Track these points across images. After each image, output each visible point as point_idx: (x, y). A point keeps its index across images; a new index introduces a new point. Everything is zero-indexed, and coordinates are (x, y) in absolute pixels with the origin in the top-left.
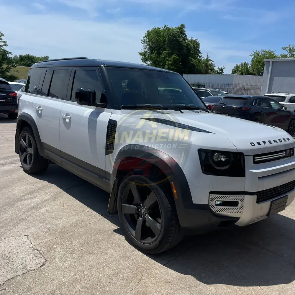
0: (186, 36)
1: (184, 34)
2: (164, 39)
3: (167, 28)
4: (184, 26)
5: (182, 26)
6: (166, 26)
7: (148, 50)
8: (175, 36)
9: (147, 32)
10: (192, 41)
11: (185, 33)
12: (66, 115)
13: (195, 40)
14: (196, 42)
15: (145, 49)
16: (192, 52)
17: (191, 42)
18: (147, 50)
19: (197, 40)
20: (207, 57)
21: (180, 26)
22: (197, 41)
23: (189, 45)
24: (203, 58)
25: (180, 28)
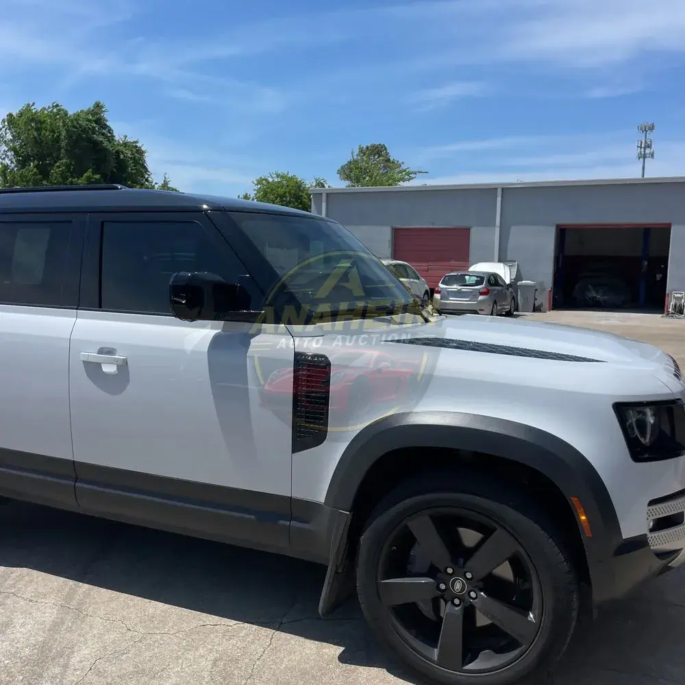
0: (110, 131)
1: (105, 127)
2: (55, 136)
3: (60, 110)
4: (102, 107)
5: (98, 106)
6: (57, 106)
7: (12, 162)
8: (85, 130)
9: (6, 118)
10: (125, 144)
11: (108, 124)
12: (101, 351)
13: (134, 142)
14: (136, 146)
15: (4, 159)
16: (131, 169)
17: (125, 147)
18: (9, 163)
19: (136, 142)
20: (164, 181)
21: (92, 108)
22: (138, 145)
23: (122, 152)
24: (156, 183)
25: (93, 113)
